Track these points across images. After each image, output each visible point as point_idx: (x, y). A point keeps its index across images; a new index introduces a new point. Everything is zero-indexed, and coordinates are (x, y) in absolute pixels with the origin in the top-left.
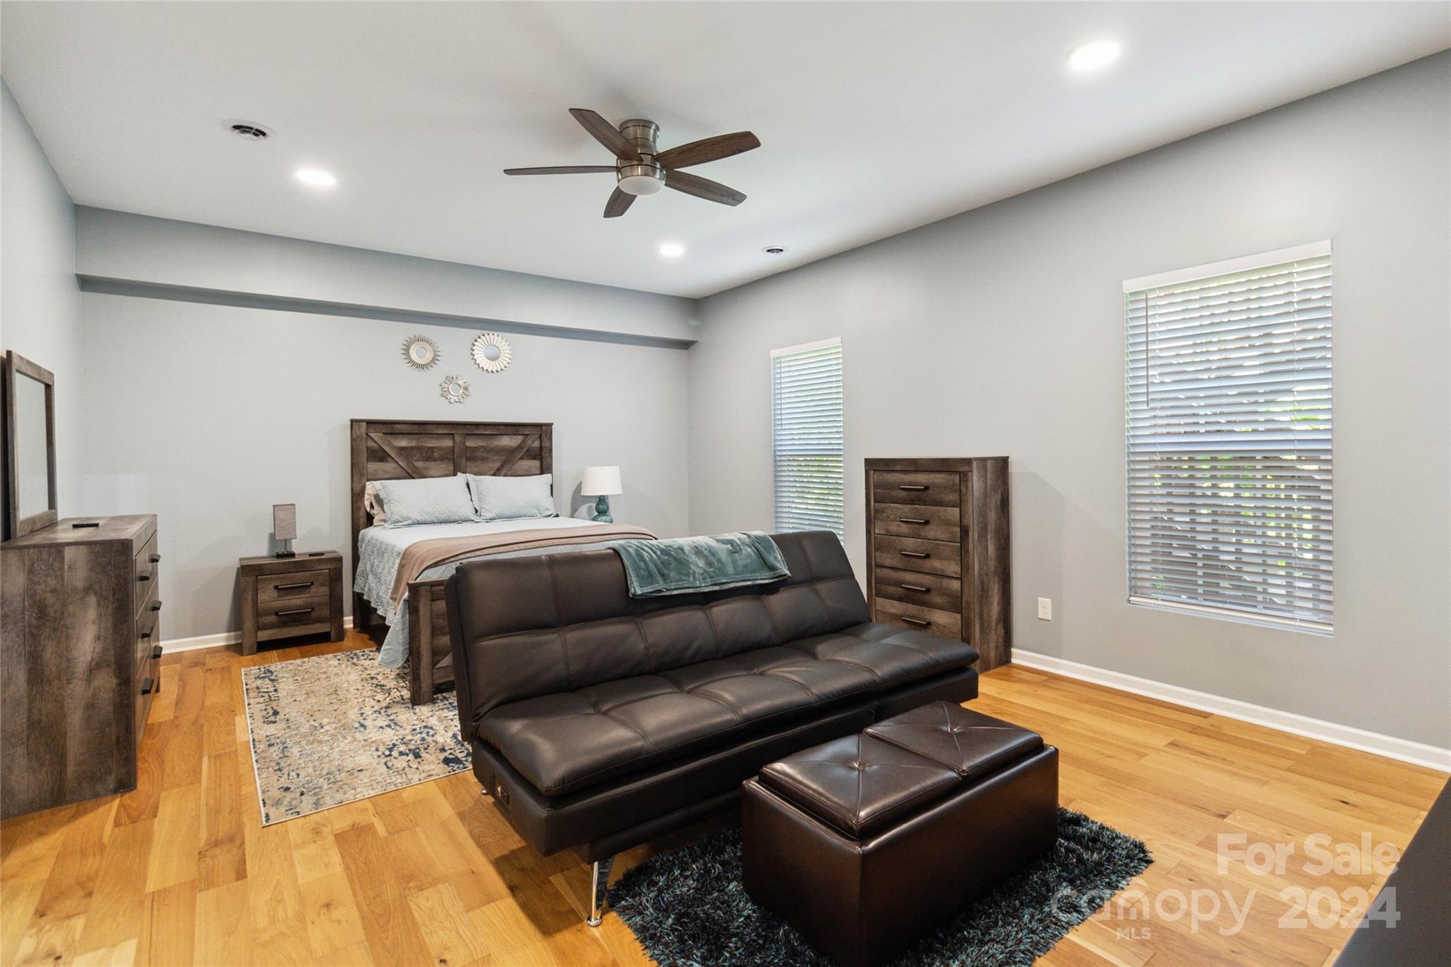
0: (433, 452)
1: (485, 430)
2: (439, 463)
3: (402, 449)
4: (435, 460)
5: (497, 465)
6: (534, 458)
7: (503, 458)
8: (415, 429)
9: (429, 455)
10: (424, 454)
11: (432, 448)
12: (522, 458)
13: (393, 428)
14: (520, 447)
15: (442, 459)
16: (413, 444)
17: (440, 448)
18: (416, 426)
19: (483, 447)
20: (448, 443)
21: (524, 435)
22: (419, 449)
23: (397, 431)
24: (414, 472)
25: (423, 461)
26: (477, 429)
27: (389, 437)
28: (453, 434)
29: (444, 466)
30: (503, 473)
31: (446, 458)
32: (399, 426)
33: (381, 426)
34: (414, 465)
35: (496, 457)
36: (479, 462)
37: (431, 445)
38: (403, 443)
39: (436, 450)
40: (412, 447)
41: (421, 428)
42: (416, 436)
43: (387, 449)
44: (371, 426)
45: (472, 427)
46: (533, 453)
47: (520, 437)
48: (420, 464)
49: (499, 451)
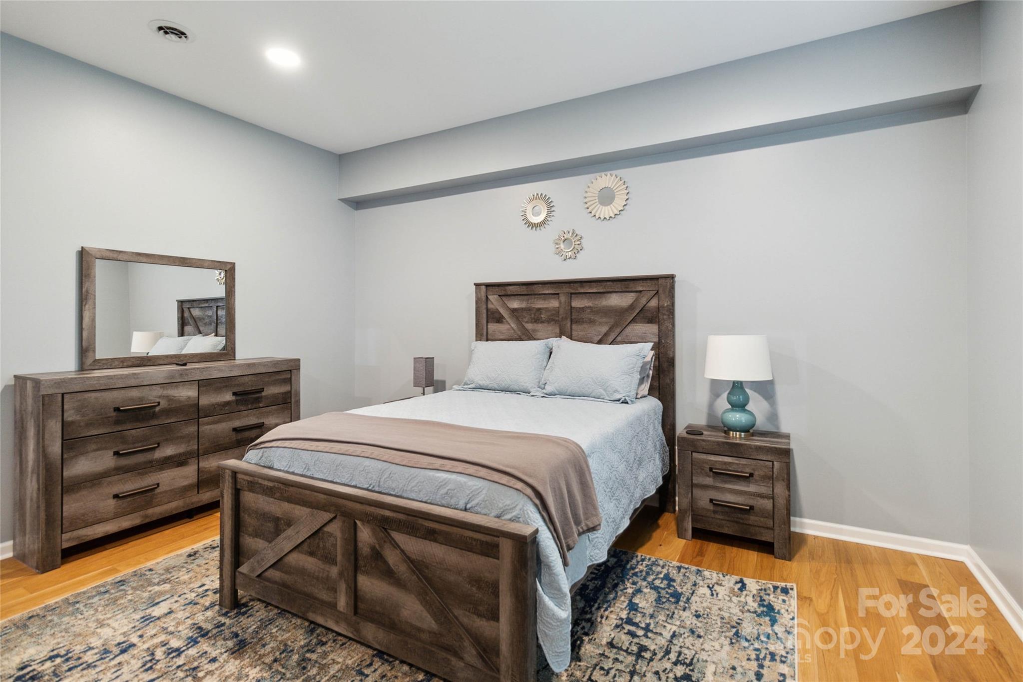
0: (541, 314)
1: (590, 287)
2: (546, 325)
3: (514, 311)
4: (542, 322)
5: (604, 329)
6: (650, 321)
7: (612, 321)
8: (523, 290)
9: (537, 317)
10: (533, 315)
11: (539, 309)
12: (633, 321)
13: (505, 290)
14: (631, 307)
15: (549, 321)
16: (524, 305)
17: (547, 309)
18: (524, 287)
19: (589, 307)
20: (554, 304)
21: (636, 292)
22: (528, 310)
23: (509, 293)
24: (524, 334)
25: (531, 322)
26: (582, 287)
27: (504, 298)
28: (558, 294)
29: (550, 328)
30: (611, 338)
31: (553, 320)
32: (511, 287)
33: (497, 289)
34: (523, 326)
35: (604, 320)
36: (585, 326)
37: (539, 306)
38: (515, 304)
39: (543, 311)
40: (523, 308)
41: (529, 289)
42: (526, 297)
43: (502, 311)
44: (490, 289)
45: (576, 285)
46: (649, 315)
47: (632, 294)
48: (529, 326)
49: (608, 312)
